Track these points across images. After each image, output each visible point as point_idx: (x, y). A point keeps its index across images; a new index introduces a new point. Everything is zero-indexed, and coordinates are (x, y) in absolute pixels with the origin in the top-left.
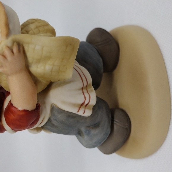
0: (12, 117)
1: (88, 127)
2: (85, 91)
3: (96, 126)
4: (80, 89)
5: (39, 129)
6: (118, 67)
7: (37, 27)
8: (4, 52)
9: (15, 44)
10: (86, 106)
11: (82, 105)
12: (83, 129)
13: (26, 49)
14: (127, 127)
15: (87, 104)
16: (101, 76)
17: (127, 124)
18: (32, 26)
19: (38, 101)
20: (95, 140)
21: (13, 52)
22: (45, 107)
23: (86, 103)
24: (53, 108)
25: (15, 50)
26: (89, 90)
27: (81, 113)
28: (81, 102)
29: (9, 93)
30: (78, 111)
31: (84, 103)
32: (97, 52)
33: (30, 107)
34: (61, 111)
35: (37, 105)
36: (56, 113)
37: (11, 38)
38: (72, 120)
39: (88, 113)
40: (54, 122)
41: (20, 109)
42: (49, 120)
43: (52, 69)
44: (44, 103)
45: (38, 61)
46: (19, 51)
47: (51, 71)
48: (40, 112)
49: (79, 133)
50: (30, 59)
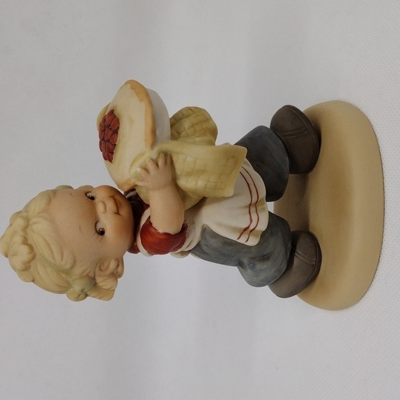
0: (150, 239)
1: (253, 258)
2: (253, 209)
3: (265, 258)
4: (245, 207)
5: (184, 253)
6: (315, 169)
7: (192, 126)
8: (146, 165)
9: (161, 155)
10: (251, 231)
11: (246, 229)
12: (245, 261)
13: (175, 159)
14: (314, 263)
15: (254, 229)
16: (285, 183)
17: (315, 259)
18: (186, 124)
19: (185, 220)
20: (262, 276)
21: (157, 165)
22: (194, 228)
23: (251, 228)
24: (205, 230)
25: (161, 162)
26: (259, 208)
27: (242, 240)
28: (245, 226)
29: (148, 206)
30: (239, 238)
31: (249, 227)
32: (283, 146)
33: (173, 230)
34: (216, 235)
35: (183, 225)
36: (208, 237)
37: (156, 149)
38: (229, 248)
39: (253, 241)
40: (205, 248)
41: (161, 231)
42: (198, 245)
43: (206, 186)
44: (193, 223)
45: (189, 174)
46: (166, 162)
47: (205, 188)
48: (187, 235)
49: (240, 265)
50: (178, 171)
